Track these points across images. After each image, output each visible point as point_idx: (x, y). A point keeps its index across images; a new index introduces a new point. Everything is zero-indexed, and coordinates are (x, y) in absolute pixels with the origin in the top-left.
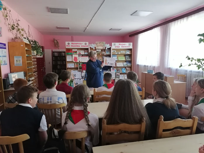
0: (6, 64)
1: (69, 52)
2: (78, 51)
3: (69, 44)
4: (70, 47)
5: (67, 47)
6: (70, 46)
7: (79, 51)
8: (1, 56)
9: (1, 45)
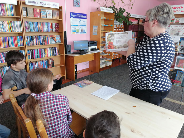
0: (85, 33)
2: (176, 19)
7: (178, 19)
8: (77, 26)
9: (78, 15)
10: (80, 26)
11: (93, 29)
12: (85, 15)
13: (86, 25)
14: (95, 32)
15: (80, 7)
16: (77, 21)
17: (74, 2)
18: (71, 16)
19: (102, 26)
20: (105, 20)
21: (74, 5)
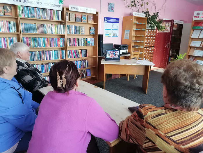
0: (117, 37)
1: (197, 26)
3: (198, 14)
4: (200, 19)
5: (194, 19)
6: (200, 17)
8: (110, 30)
9: (112, 19)
10: (113, 30)
11: (125, 32)
12: (118, 19)
13: (118, 29)
14: (127, 36)
15: (113, 12)
16: (110, 25)
17: (109, 8)
18: (105, 20)
19: (134, 30)
20: (137, 25)
21: (108, 11)
